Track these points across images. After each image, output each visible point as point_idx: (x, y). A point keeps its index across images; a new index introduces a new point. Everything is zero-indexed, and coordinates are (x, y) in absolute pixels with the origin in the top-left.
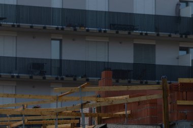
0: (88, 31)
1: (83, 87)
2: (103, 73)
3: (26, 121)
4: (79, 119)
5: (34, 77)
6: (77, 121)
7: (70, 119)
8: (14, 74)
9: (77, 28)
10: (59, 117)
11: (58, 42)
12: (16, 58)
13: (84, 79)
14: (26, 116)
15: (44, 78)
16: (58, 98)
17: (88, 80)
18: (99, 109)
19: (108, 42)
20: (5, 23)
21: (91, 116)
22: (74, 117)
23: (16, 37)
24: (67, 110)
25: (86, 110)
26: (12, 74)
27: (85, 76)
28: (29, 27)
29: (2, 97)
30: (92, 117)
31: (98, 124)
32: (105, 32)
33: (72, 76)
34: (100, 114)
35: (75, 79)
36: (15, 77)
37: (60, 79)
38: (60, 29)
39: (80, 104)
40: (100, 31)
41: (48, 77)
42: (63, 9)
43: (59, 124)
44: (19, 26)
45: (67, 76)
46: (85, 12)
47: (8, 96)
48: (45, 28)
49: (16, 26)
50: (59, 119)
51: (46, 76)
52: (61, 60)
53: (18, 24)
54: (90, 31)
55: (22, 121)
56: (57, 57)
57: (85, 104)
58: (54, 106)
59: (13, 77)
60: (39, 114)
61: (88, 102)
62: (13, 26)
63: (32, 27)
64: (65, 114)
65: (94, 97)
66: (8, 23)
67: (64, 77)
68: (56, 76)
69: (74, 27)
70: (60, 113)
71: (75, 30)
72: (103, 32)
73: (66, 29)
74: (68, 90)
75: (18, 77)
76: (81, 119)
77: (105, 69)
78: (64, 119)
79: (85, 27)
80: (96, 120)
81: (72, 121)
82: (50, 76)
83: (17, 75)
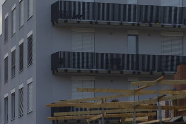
0: (163, 26)
1: (160, 81)
2: (179, 67)
3: (105, 114)
4: (156, 111)
5: (112, 72)
6: (154, 114)
7: (147, 112)
8: (93, 70)
9: (152, 24)
10: (137, 110)
11: (134, 38)
12: (95, 53)
13: (160, 73)
14: (105, 109)
15: (122, 73)
16: (135, 92)
17: (163, 74)
18: (175, 102)
19: (183, 37)
20: (84, 20)
21: (167, 108)
22: (151, 110)
23: (94, 33)
24: (144, 103)
25: (162, 103)
26: (91, 70)
27: (161, 70)
28: (106, 24)
29: (82, 91)
30: (168, 110)
31: (175, 116)
32: (179, 27)
33: (148, 71)
34: (177, 107)
35: (151, 74)
36: (94, 72)
37: (136, 73)
38: (136, 25)
39: (156, 97)
40: (175, 26)
41: (125, 71)
42: (138, 6)
43: (136, 117)
44: (96, 23)
45: (143, 70)
46: (159, 8)
47: (87, 90)
48: (121, 24)
49: (94, 23)
50: (136, 112)
53: (96, 21)
54: (165, 26)
55: (101, 115)
56: (134, 53)
57: (161, 97)
58: (132, 100)
59: (92, 72)
60: (117, 107)
61: (164, 95)
62: (91, 23)
63: (109, 23)
64: (142, 107)
65: (170, 90)
66: (86, 20)
67: (140, 71)
68: (133, 71)
69: (150, 22)
70: (138, 106)
71: (151, 25)
72: (177, 27)
73: (142, 24)
74: (144, 83)
75: (96, 72)
76: (158, 112)
77: (180, 63)
78: (141, 112)
79: (160, 23)
80: (172, 112)
81: (150, 114)
82: (127, 71)
83: (95, 70)
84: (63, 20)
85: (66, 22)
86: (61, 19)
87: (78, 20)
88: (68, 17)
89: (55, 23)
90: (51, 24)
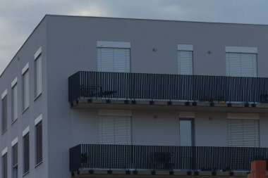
0: (230, 105)
2: (253, 164)
5: (158, 172)
8: (130, 170)
9: (214, 102)
12: (132, 146)
13: (227, 173)
15: (172, 173)
17: (232, 174)
19: (259, 121)
20: (116, 99)
23: (131, 117)
26: (127, 169)
27: (228, 168)
28: (148, 103)
32: (254, 106)
33: (209, 170)
35: (214, 174)
36: (132, 173)
37: (193, 174)
38: (191, 104)
40: (247, 105)
41: (177, 171)
42: (194, 77)
44: (134, 102)
45: (203, 169)
48: (170, 103)
49: (130, 102)
51: (174, 170)
52: (193, 148)
53: (133, 99)
54: (233, 106)
59: (128, 172)
62: (126, 102)
63: (152, 103)
66: (119, 99)
67: (198, 170)
68: (188, 170)
69: (211, 100)
71: (212, 105)
72: (250, 106)
73: (199, 103)
75: (135, 172)
77: (256, 159)
79: (226, 101)
82: (180, 170)
83: (133, 170)
84: (87, 98)
85: (90, 101)
86: (82, 98)
87: (107, 99)
88: (92, 95)
89: (75, 103)
90: (68, 104)
